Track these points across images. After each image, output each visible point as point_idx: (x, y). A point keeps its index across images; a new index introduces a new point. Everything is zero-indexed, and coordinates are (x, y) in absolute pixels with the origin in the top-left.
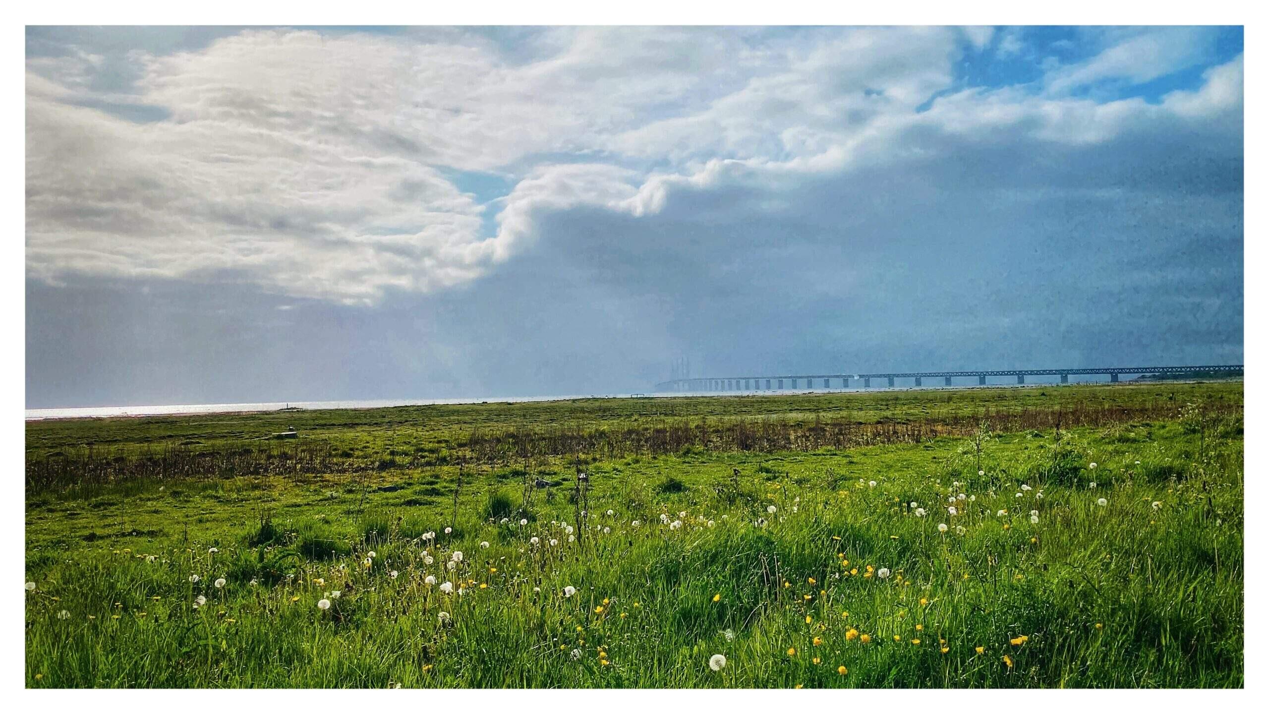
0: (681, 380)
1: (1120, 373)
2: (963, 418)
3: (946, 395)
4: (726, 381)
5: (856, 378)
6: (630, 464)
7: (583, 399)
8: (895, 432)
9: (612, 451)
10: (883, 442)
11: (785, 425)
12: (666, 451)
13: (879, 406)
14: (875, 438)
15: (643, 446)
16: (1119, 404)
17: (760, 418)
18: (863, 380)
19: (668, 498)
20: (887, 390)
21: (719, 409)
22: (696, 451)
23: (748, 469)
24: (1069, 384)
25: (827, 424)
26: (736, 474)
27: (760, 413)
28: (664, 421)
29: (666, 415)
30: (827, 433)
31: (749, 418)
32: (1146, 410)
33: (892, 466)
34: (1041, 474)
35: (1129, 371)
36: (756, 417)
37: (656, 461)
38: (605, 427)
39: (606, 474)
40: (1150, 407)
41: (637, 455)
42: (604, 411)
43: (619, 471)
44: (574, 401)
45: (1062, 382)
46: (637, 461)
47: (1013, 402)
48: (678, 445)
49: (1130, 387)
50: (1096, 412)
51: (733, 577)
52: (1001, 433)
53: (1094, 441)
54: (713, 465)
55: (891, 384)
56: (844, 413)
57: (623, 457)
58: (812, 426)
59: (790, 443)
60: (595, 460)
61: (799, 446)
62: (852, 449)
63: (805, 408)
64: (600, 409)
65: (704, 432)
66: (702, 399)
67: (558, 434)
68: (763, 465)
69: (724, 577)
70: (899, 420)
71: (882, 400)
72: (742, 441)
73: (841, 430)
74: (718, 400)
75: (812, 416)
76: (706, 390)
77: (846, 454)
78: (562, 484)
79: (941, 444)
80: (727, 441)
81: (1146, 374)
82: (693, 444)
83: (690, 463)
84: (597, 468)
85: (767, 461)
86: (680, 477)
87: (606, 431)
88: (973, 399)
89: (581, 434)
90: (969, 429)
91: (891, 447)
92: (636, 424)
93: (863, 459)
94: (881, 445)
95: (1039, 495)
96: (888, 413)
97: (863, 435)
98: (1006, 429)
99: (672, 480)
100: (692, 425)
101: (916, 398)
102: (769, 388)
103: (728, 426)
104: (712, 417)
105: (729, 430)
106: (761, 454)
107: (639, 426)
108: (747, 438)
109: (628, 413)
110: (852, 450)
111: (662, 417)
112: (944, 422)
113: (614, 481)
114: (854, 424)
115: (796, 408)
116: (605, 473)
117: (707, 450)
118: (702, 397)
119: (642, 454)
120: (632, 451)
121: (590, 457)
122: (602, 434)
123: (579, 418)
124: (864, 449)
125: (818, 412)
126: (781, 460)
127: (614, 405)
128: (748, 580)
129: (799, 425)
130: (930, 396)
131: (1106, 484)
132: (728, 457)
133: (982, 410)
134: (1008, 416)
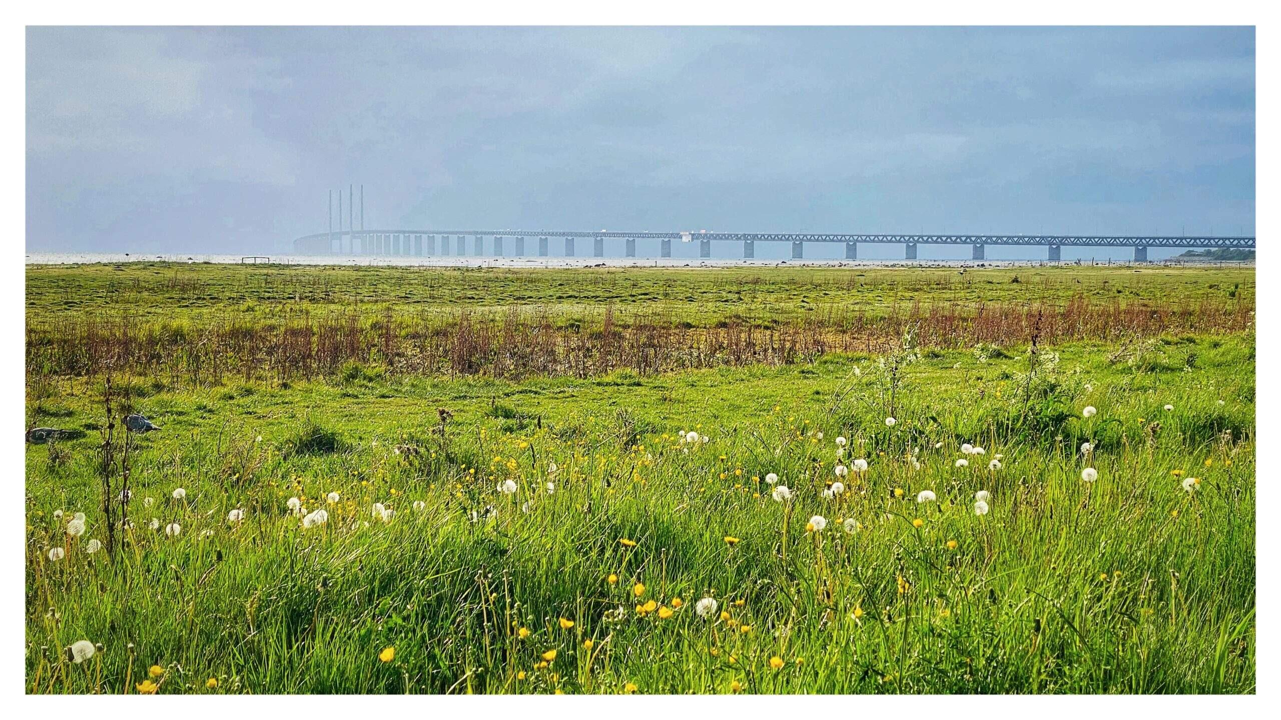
0: (347, 233)
1: (1151, 245)
2: (872, 321)
3: (846, 277)
4: (438, 238)
5: (684, 239)
6: (232, 398)
7: (139, 263)
8: (750, 344)
9: (196, 372)
10: (727, 362)
11: (548, 327)
12: (308, 374)
13: (724, 294)
14: (713, 354)
15: (261, 361)
16: (1146, 302)
17: (500, 311)
18: (698, 242)
19: (307, 466)
20: (741, 263)
21: (420, 292)
22: (370, 373)
23: (472, 410)
24: (1062, 263)
25: (626, 327)
26: (444, 419)
27: (499, 301)
28: (307, 313)
29: (313, 300)
30: (625, 344)
31: (479, 310)
32: (1190, 314)
33: (739, 407)
34: (1000, 425)
35: (1165, 242)
36: (494, 309)
37: (289, 392)
38: (183, 320)
39: (181, 418)
40: (1197, 308)
41: (249, 378)
42: (183, 290)
43: (210, 411)
44: (119, 266)
45: (1050, 259)
46: (249, 392)
47: (962, 294)
48: (334, 360)
49: (1167, 271)
50: (1105, 314)
51: (423, 617)
52: (937, 349)
53: (1098, 367)
54: (403, 402)
55: (749, 253)
56: (659, 307)
57: (217, 383)
58: (599, 328)
59: (555, 361)
60: (158, 387)
61: (571, 367)
62: (670, 374)
63: (586, 294)
64: (173, 285)
65: (388, 337)
66: (388, 272)
67: (81, 331)
68: (500, 402)
69: (406, 619)
70: (760, 322)
71: (731, 283)
72: (461, 357)
73: (651, 337)
74: (420, 272)
75: (598, 311)
76: (397, 253)
77: (657, 383)
78: (85, 436)
79: (831, 367)
80: (432, 356)
81: (1195, 249)
82: (365, 360)
83: (357, 397)
84: (162, 404)
85: (507, 395)
86: (331, 424)
87: (185, 332)
88: (892, 286)
89: (131, 334)
90: (882, 340)
91: (742, 371)
92: (248, 318)
93: (691, 394)
94: (723, 366)
95: (995, 463)
96: (741, 309)
97: (691, 347)
98: (947, 342)
99: (316, 431)
100: (365, 323)
101: (792, 282)
102: (520, 253)
103: (438, 324)
104: (406, 307)
105: (437, 333)
106: (497, 382)
107: (255, 320)
108: (473, 349)
109: (234, 295)
110: (669, 378)
111: (305, 305)
112: (841, 327)
113: (196, 431)
114: (677, 327)
115: (571, 293)
116: (180, 414)
117: (392, 373)
118: (390, 267)
119: (259, 378)
120: (239, 372)
121: (150, 380)
122: (177, 337)
123: (128, 302)
124: (694, 374)
125: (611, 303)
126: (536, 393)
127: (204, 277)
128: (453, 622)
129: (575, 326)
130: (818, 278)
131: (1111, 445)
132: (435, 386)
133: (908, 305)
134: (951, 319)
